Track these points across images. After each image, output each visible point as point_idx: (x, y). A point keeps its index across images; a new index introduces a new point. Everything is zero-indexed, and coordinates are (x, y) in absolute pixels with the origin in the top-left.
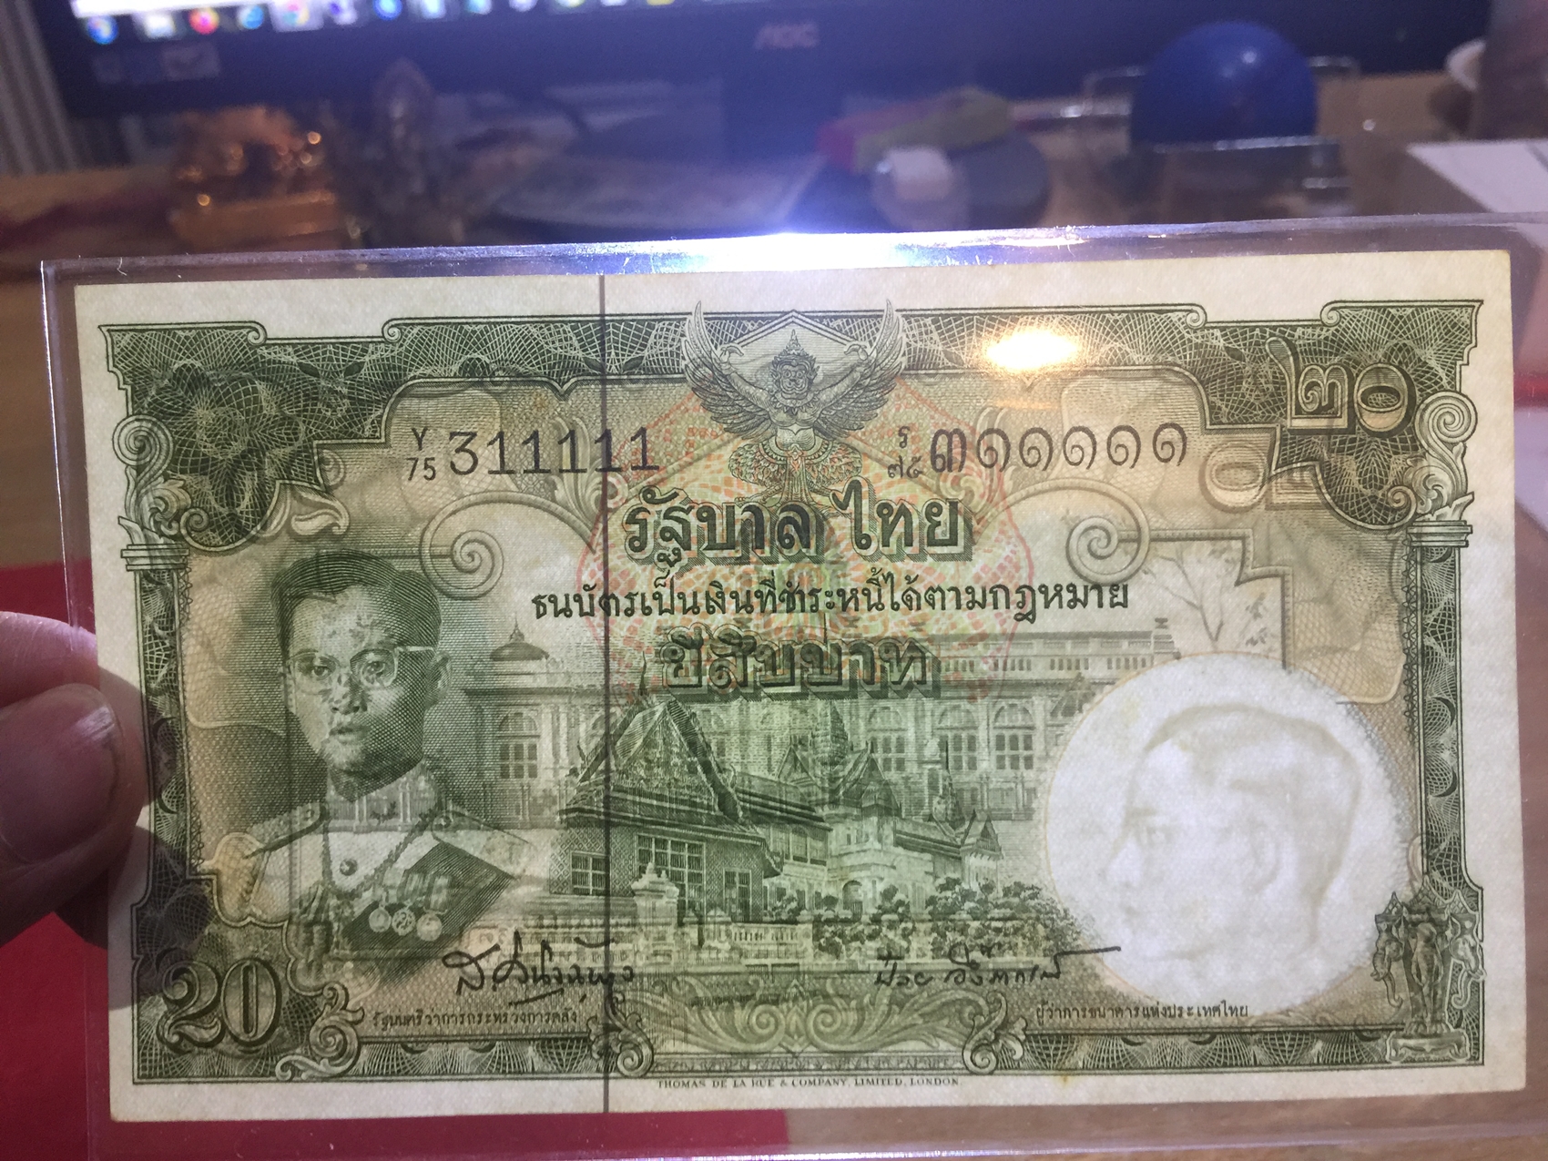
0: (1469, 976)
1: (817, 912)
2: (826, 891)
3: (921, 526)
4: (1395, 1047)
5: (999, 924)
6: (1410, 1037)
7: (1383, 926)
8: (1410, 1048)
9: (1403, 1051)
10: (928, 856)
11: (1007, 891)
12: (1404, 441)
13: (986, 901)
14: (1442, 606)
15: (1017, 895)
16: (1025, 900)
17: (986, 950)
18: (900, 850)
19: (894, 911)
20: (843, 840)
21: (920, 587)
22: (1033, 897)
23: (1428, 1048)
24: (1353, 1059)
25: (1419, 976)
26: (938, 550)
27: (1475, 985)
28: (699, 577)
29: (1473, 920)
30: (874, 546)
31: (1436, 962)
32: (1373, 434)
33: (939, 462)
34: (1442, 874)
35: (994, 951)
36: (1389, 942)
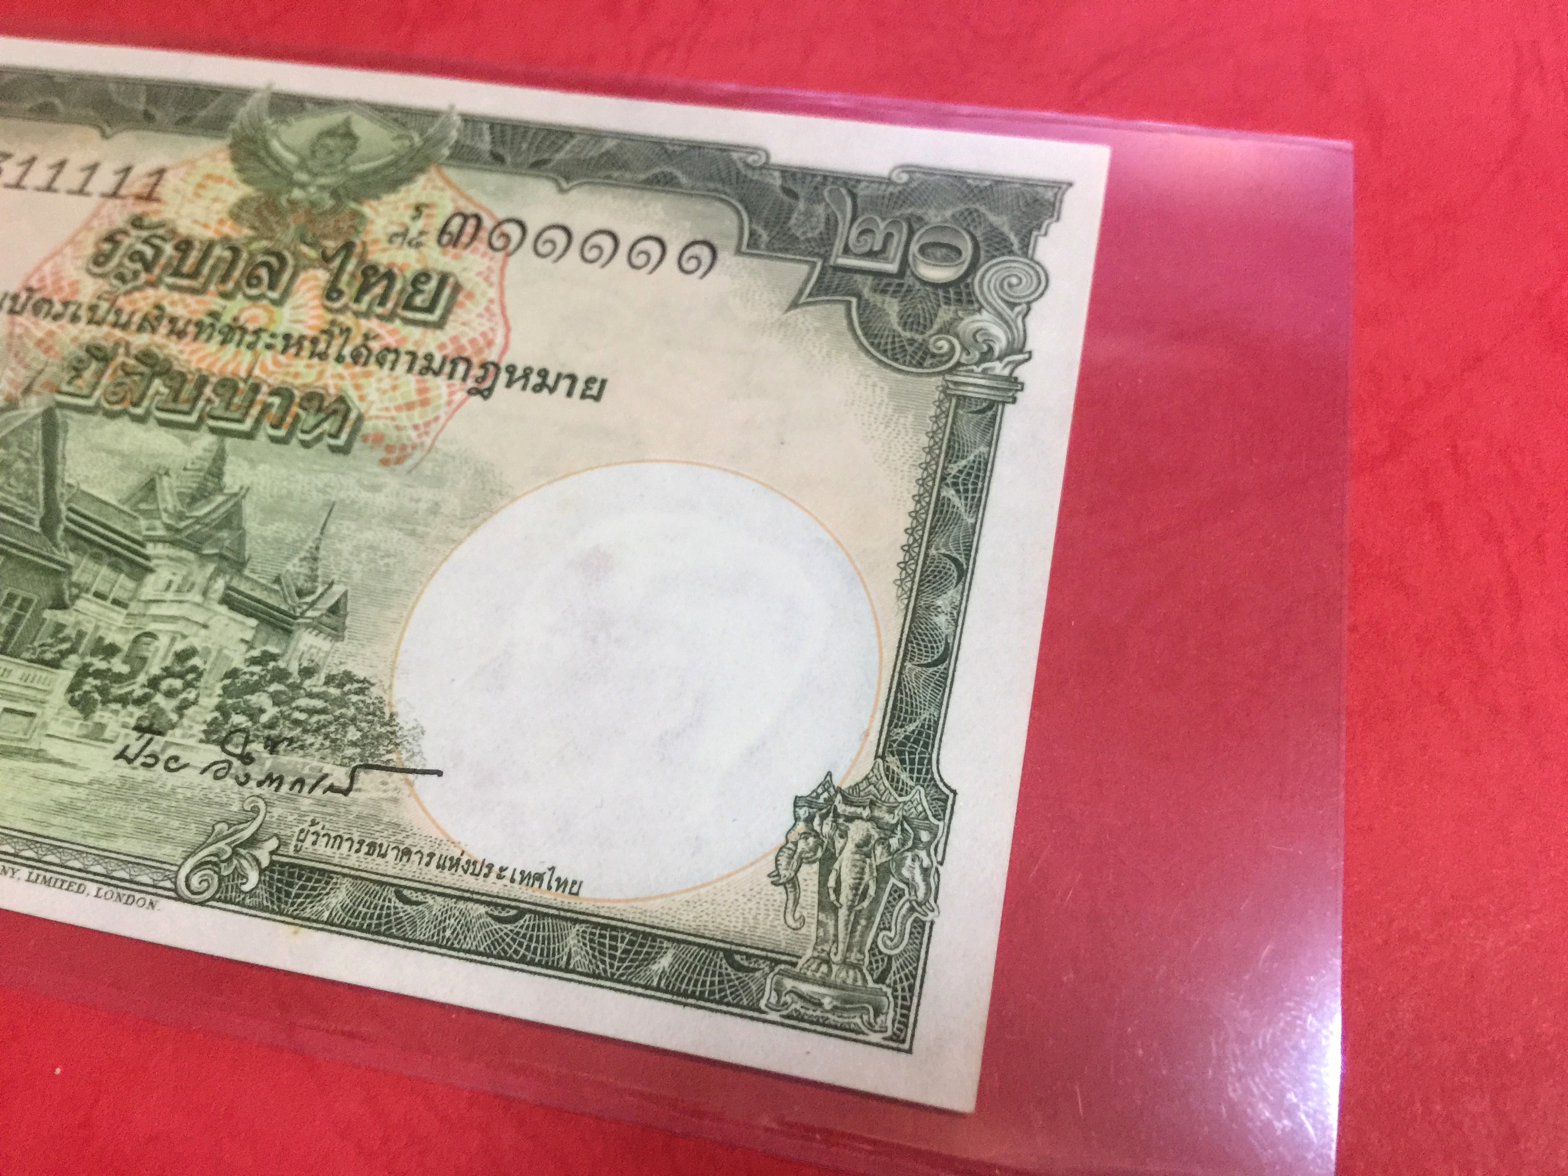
0: (912, 909)
1: (88, 659)
2: (112, 637)
3: (403, 290)
4: (778, 990)
5: (302, 716)
6: (805, 980)
7: (803, 812)
8: (801, 996)
9: (788, 999)
10: (253, 622)
11: (330, 680)
12: (959, 294)
13: (299, 687)
14: (971, 458)
15: (341, 685)
16: (346, 694)
17: (272, 745)
18: (224, 609)
19: (181, 676)
20: (162, 585)
21: (375, 346)
22: (361, 691)
23: (827, 1002)
24: (712, 993)
25: (837, 890)
26: (410, 315)
27: (919, 924)
28: (145, 298)
29: (933, 831)
30: (344, 300)
31: (866, 877)
32: (924, 283)
33: (446, 239)
34: (903, 762)
35: (282, 747)
36: (805, 836)
